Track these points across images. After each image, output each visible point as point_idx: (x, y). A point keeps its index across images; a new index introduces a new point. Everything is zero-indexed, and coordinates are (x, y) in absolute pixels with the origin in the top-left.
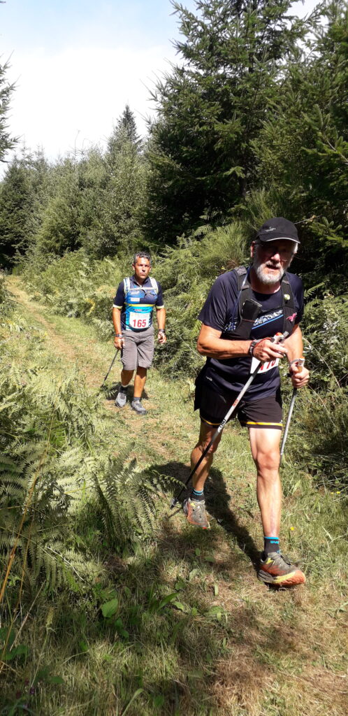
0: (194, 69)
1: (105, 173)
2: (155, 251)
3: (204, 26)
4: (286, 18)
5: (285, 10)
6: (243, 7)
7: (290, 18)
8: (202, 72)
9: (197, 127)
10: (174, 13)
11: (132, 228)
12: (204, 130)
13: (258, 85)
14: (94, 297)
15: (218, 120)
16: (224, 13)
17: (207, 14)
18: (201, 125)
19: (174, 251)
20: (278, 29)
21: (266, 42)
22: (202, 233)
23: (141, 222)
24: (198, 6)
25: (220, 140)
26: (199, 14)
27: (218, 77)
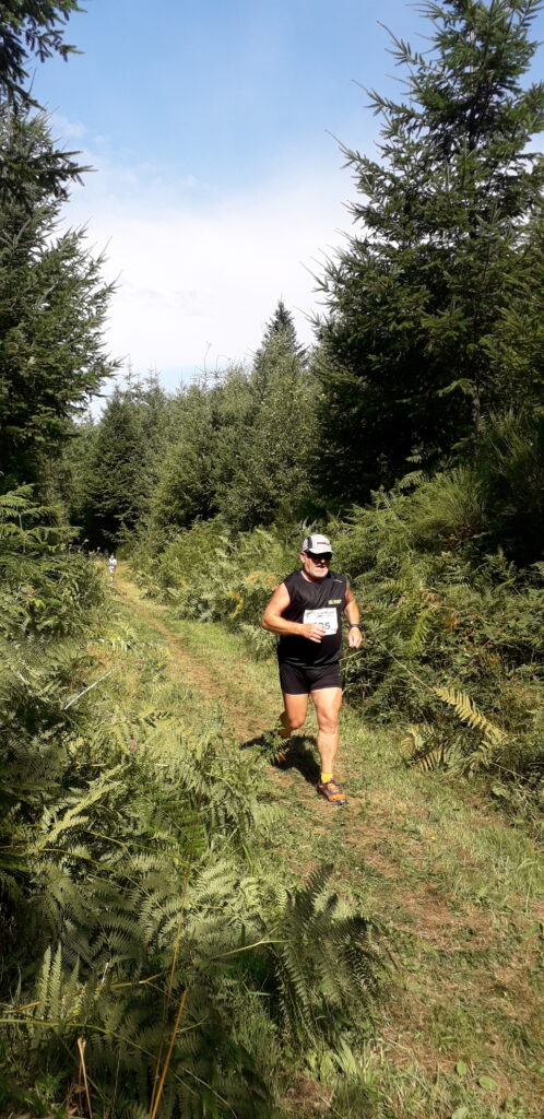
0: (383, 241)
1: (252, 403)
2: (335, 514)
3: (394, 179)
4: (524, 157)
5: (521, 146)
6: (453, 148)
7: (530, 157)
8: (395, 245)
9: (394, 323)
10: (348, 165)
11: (296, 481)
12: (404, 328)
13: (486, 256)
14: (241, 589)
15: (427, 311)
16: (425, 159)
17: (398, 162)
18: (399, 323)
19: (368, 513)
20: (512, 173)
21: (494, 194)
22: (412, 484)
23: (310, 472)
24: (383, 152)
25: (433, 341)
26: (386, 164)
27: (422, 249)
